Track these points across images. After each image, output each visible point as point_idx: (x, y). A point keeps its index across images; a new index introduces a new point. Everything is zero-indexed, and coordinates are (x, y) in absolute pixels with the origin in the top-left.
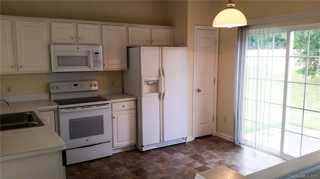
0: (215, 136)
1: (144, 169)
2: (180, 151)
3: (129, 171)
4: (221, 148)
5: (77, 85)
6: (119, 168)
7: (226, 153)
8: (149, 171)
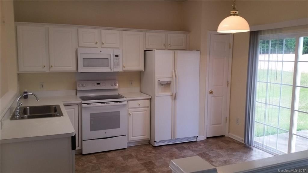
0: (227, 137)
1: (153, 162)
2: (189, 148)
3: (139, 162)
4: (230, 148)
5: (99, 84)
6: (131, 159)
7: (234, 153)
8: (157, 164)
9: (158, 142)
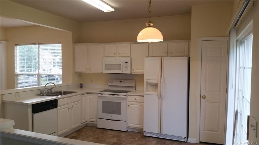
5: (122, 82)
6: (115, 138)
9: (146, 132)
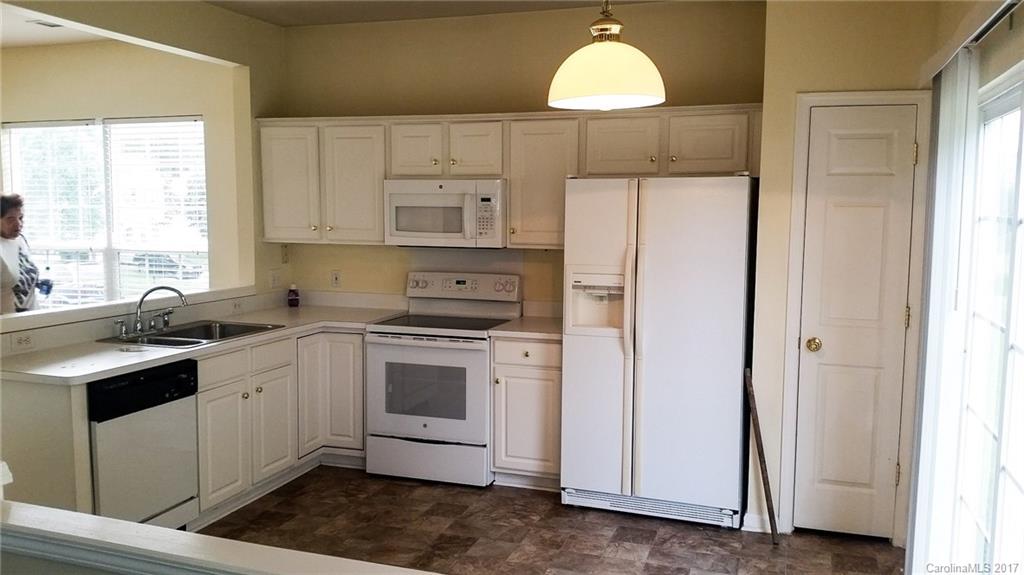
0: (900, 549)
1: (475, 542)
3: (442, 531)
5: (464, 282)
8: (474, 550)
9: (574, 491)
